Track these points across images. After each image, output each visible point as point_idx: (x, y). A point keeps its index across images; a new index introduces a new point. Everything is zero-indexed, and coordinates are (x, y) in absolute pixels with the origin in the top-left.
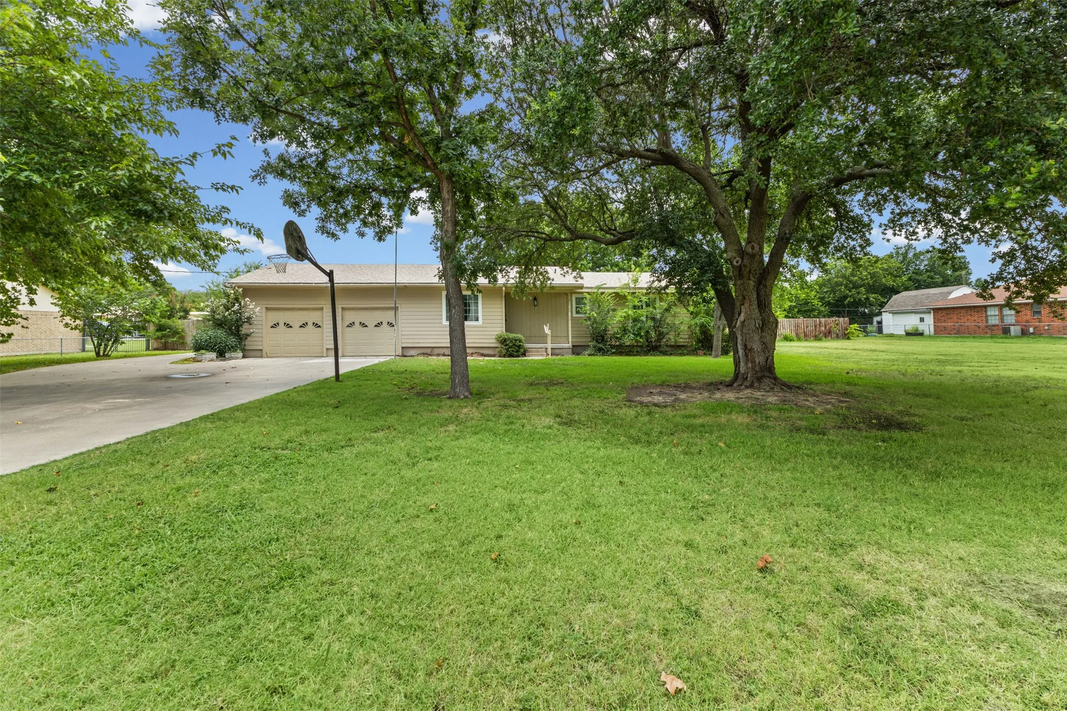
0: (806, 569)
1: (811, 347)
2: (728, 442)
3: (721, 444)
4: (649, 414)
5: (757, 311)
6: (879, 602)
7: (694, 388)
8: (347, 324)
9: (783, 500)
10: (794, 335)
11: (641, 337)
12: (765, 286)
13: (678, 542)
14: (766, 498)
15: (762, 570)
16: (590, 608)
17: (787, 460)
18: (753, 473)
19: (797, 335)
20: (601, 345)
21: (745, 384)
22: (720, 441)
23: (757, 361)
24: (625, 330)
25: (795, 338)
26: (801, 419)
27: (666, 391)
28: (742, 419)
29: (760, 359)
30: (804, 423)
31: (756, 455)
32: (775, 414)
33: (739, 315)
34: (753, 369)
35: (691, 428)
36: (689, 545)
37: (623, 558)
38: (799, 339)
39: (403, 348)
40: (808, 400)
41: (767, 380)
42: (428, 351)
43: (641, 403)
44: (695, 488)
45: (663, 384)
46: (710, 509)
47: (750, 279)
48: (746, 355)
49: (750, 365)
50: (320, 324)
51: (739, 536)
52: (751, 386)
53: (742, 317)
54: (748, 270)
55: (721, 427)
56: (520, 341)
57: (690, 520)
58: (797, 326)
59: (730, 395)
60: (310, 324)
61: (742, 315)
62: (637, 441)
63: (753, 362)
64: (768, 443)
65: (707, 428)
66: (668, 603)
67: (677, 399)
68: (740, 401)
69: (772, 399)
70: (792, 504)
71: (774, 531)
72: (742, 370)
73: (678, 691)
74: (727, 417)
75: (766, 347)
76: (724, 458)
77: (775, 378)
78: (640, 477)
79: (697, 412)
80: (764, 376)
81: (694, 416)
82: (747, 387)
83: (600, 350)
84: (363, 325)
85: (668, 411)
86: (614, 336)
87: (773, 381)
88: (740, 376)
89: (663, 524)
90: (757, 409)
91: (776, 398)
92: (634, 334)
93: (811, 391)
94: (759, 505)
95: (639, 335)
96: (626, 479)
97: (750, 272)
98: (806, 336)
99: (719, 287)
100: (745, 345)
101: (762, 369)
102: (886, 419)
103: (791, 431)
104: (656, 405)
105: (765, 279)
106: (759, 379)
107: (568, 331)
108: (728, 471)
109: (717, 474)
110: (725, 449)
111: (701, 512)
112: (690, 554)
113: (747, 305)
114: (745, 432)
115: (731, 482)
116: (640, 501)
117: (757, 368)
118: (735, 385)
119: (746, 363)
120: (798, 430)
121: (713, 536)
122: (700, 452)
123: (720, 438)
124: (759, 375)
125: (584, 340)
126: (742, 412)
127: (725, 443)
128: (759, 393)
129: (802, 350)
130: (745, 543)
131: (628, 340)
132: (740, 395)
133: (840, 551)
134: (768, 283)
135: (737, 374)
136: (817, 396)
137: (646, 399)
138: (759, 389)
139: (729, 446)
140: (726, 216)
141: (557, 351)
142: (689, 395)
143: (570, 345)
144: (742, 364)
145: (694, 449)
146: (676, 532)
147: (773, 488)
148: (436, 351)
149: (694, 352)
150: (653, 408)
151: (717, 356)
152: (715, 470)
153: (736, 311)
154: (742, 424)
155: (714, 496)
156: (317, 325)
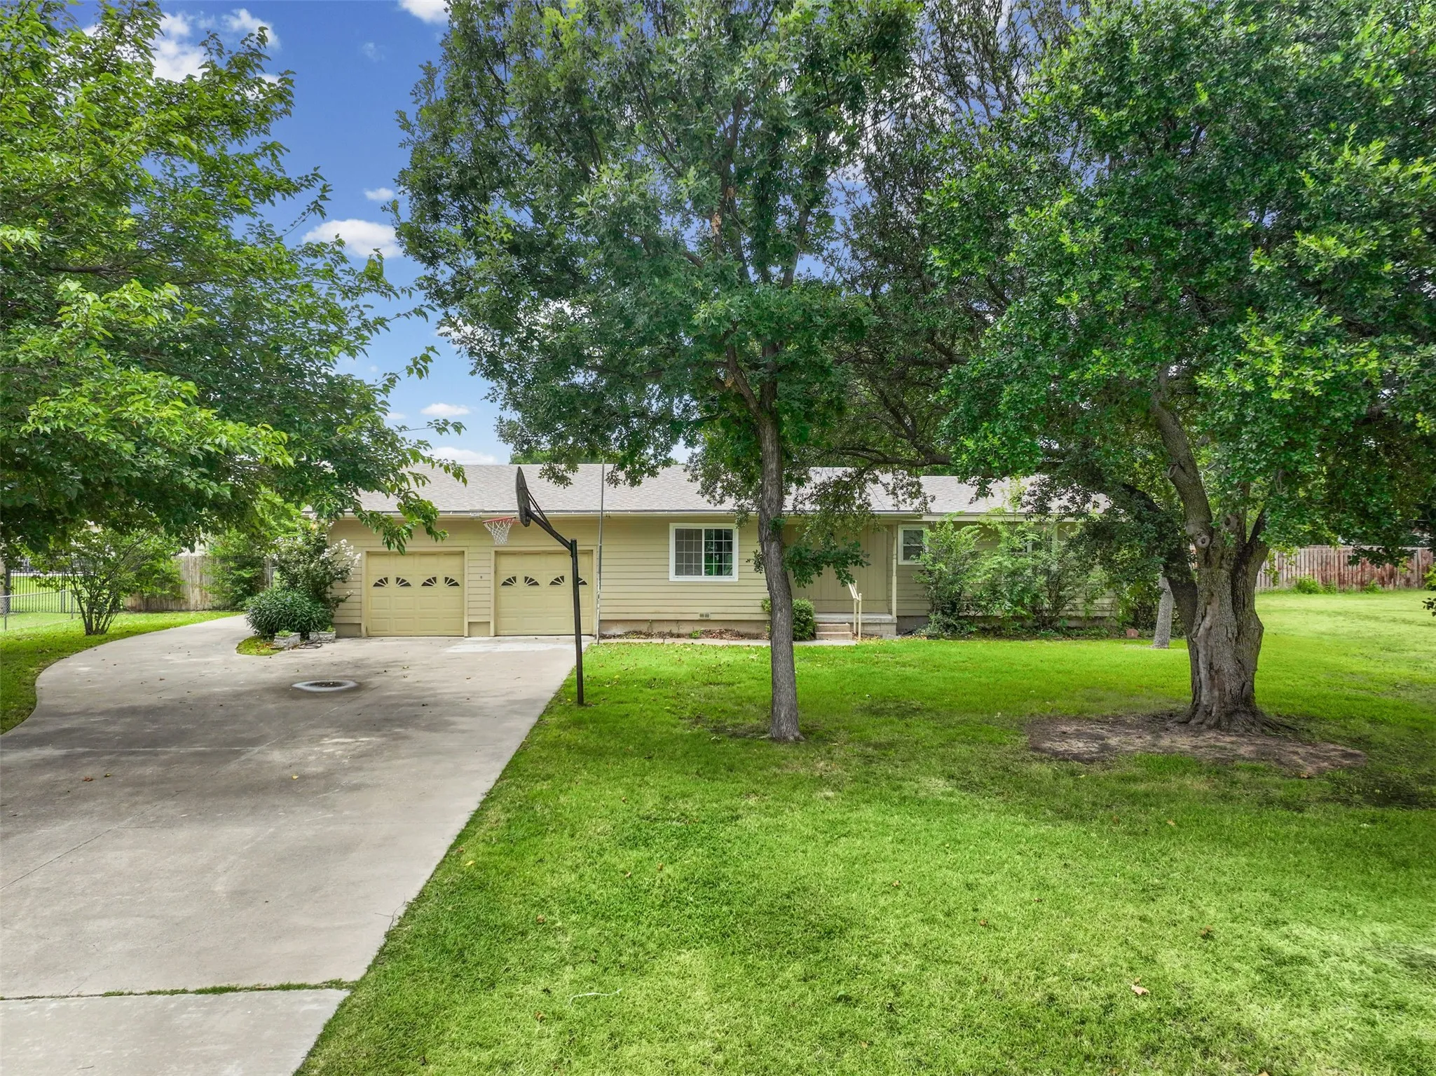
0: (1241, 937)
1: (1345, 614)
2: (1179, 819)
3: (1171, 823)
4: (1072, 773)
5: (1230, 614)
6: (1292, 957)
7: (1130, 726)
8: (504, 579)
9: (1232, 884)
10: (1317, 580)
11: (1023, 606)
12: (1246, 574)
13: (1132, 917)
14: (1215, 882)
15: (1203, 937)
16: (1074, 956)
17: (1246, 844)
18: (1206, 857)
19: (1325, 580)
20: (951, 621)
21: (1208, 722)
22: (1170, 818)
23: (1228, 689)
24: (995, 592)
25: (1320, 586)
26: (1278, 787)
27: (1086, 729)
28: (1197, 784)
29: (1232, 685)
30: (1280, 793)
31: (1212, 837)
32: (1244, 776)
33: (1203, 618)
34: (1221, 699)
35: (1133, 798)
36: (1143, 919)
37: (1090, 927)
38: (1328, 589)
39: (601, 621)
40: (1297, 753)
41: (1240, 718)
42: (644, 628)
43: (1056, 754)
44: (1145, 873)
45: (1079, 717)
46: (1160, 892)
47: (1221, 567)
48: (1212, 678)
49: (1216, 693)
50: (457, 580)
51: (1187, 912)
52: (1217, 726)
53: (1207, 622)
54: (1219, 555)
55: (1171, 798)
56: (809, 613)
57: (1142, 900)
58: (1325, 564)
59: (1183, 742)
60: (441, 580)
61: (1208, 619)
62: (1068, 817)
63: (1222, 690)
64: (1228, 822)
65: (1153, 799)
66: (1130, 954)
67: (1105, 748)
68: (1198, 753)
69: (1245, 750)
70: (1240, 889)
71: (1219, 910)
72: (1204, 700)
73: (1144, 994)
74: (1179, 781)
75: (1243, 668)
76: (1174, 840)
77: (1255, 713)
78: (1085, 861)
79: (1136, 771)
80: (1237, 711)
81: (1134, 779)
82: (1210, 728)
83: (947, 626)
84: (531, 582)
85: (1096, 769)
86: (975, 601)
87: (1251, 719)
88: (1201, 709)
89: (1118, 903)
90: (1221, 768)
91: (1251, 748)
92: (1011, 601)
93: (1307, 736)
94: (1208, 889)
95: (1019, 603)
96: (1069, 862)
97: (1222, 557)
98: (1342, 582)
99: (1174, 576)
100: (1211, 664)
101: (1236, 700)
102: (1397, 788)
103: (1260, 805)
104: (1077, 757)
105: (1246, 563)
106: (1230, 715)
107: (889, 590)
108: (1178, 855)
109: (1167, 859)
110: (1176, 829)
111: (1152, 894)
112: (1145, 925)
113: (1215, 605)
114: (1200, 806)
115: (1182, 867)
116: (1091, 884)
117: (1227, 699)
118: (1193, 722)
119: (1211, 690)
120: (1270, 802)
121: (1164, 914)
122: (1146, 832)
123: (1169, 813)
124: (1230, 708)
125: (916, 606)
126: (1200, 773)
127: (1176, 821)
128: (1228, 739)
129: (1325, 625)
130: (1192, 919)
131: (1001, 610)
132: (1199, 741)
133: (1273, 926)
134: (1250, 570)
135: (1196, 705)
136: (1315, 746)
137: (1061, 747)
138: (1228, 731)
139: (1180, 826)
140: (1188, 470)
141: (870, 629)
142: (1123, 738)
143: (893, 618)
144: (1205, 691)
145: (1139, 828)
146: (1130, 909)
147: (1224, 874)
148: (657, 629)
149: (1118, 631)
150: (1076, 764)
151: (1163, 644)
152: (1164, 854)
153: (1200, 612)
154: (1198, 792)
155: (1164, 880)
156: (451, 583)
